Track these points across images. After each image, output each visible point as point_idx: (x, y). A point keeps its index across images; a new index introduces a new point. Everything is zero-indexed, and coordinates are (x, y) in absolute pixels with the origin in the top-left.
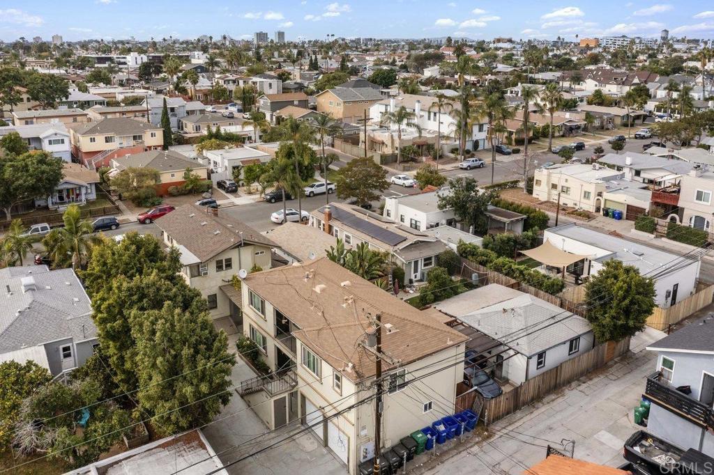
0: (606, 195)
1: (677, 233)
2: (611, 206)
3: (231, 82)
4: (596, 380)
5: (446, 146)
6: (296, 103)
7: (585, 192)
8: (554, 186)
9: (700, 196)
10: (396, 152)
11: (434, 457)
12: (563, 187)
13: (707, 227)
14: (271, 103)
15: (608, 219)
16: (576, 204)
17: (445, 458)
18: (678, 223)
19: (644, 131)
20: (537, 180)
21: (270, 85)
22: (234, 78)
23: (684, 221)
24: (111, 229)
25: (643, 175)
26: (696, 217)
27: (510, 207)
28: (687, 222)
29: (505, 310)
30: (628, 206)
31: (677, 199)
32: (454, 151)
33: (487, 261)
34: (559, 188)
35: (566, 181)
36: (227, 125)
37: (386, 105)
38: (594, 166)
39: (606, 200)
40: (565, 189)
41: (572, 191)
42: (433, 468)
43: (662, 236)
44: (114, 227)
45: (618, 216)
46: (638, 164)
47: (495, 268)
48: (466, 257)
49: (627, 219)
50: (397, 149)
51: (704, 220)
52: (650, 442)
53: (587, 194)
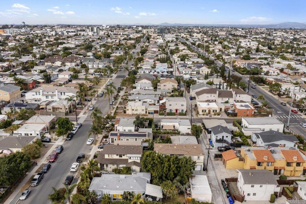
1: (168, 114)
2: (150, 112)
8: (133, 110)
9: (170, 105)
16: (140, 113)
18: (166, 112)
20: (127, 109)
25: (142, 101)
28: (168, 111)
31: (165, 107)
34: (135, 110)
37: (36, 92)
38: (135, 101)
39: (148, 110)
41: (138, 110)
43: (166, 116)
49: (154, 113)
50: (67, 109)
51: (171, 110)
52: (219, 148)
53: (143, 110)
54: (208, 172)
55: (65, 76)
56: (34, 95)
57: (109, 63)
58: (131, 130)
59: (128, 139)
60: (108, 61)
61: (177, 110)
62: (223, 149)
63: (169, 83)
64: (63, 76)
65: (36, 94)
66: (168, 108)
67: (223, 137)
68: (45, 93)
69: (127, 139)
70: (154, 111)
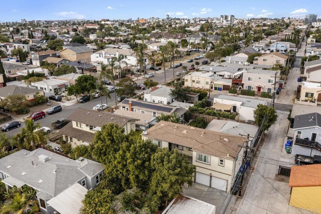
0: (215, 82)
1: (244, 93)
2: (217, 86)
3: (2, 47)
4: (264, 144)
5: (134, 69)
6: (51, 55)
7: (206, 82)
8: (194, 81)
9: (249, 79)
10: (117, 74)
11: (245, 180)
12: (197, 81)
13: (252, 89)
14: (39, 56)
15: (216, 91)
16: (203, 87)
17: (248, 179)
18: (242, 89)
19: (197, 57)
20: (186, 80)
21: (23, 47)
22: (3, 45)
23: (244, 88)
24: (17, 127)
25: (217, 73)
26: (248, 86)
27: (192, 91)
28: (245, 88)
29: (234, 127)
30: (223, 85)
31: (241, 81)
32: (138, 71)
33: (203, 112)
34: (196, 82)
35: (199, 79)
36: (23, 70)
37: (100, 54)
38: (203, 72)
39: (215, 84)
40: (198, 82)
41: (201, 82)
42: (248, 183)
43: (239, 94)
44: (18, 126)
45: (220, 89)
46: (214, 70)
47: (207, 114)
48: (193, 112)
49: (223, 90)
50: (117, 73)
51: (250, 87)
52: (300, 157)
53: (207, 83)
54: (242, 200)
55: (153, 47)
56: (98, 57)
57: (216, 40)
58: (162, 102)
59: (144, 112)
60: (215, 38)
61: (259, 88)
62: (307, 160)
63: (272, 56)
64: (152, 47)
65: (100, 56)
66: (246, 83)
67: (314, 136)
68: (107, 55)
69: (142, 112)
70: (224, 86)
